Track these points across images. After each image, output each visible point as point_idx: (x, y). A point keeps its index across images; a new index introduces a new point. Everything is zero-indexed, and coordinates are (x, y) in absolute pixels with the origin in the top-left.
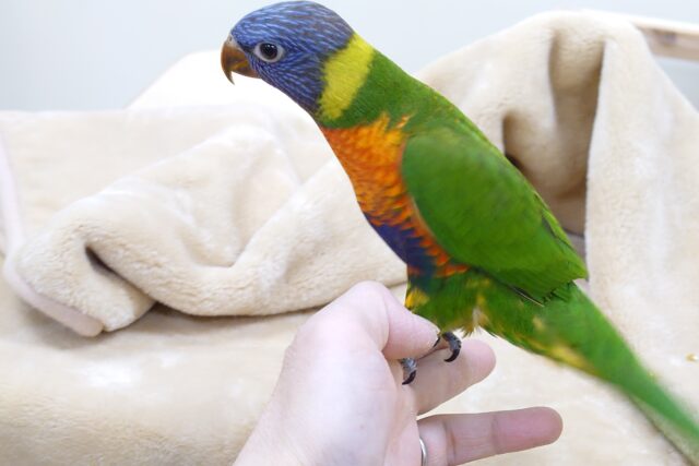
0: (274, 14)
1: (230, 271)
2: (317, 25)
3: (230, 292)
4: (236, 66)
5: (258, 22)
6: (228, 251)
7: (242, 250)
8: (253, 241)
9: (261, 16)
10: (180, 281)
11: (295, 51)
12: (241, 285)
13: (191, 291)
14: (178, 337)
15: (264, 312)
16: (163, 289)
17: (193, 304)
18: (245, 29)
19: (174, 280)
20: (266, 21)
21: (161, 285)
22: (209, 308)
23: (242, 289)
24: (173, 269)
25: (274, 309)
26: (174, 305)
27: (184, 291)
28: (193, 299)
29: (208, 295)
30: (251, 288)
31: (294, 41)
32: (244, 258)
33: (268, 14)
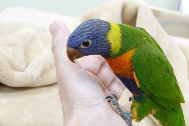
0: (79, 31)
1: (23, 73)
2: (97, 25)
3: (23, 80)
4: (75, 57)
5: (76, 36)
6: (23, 67)
7: (27, 66)
8: (31, 64)
9: (76, 34)
10: (8, 76)
11: (95, 39)
12: (27, 77)
13: (11, 79)
14: (6, 94)
15: (34, 86)
16: (2, 78)
17: (12, 83)
18: (73, 42)
19: (6, 75)
20: (79, 35)
21: (2, 77)
22: (17, 85)
23: (27, 79)
24: (6, 72)
25: (37, 85)
26: (5, 83)
27: (9, 79)
28: (11, 82)
29: (16, 81)
30: (30, 79)
31: (93, 35)
32: (28, 69)
33: (77, 32)
